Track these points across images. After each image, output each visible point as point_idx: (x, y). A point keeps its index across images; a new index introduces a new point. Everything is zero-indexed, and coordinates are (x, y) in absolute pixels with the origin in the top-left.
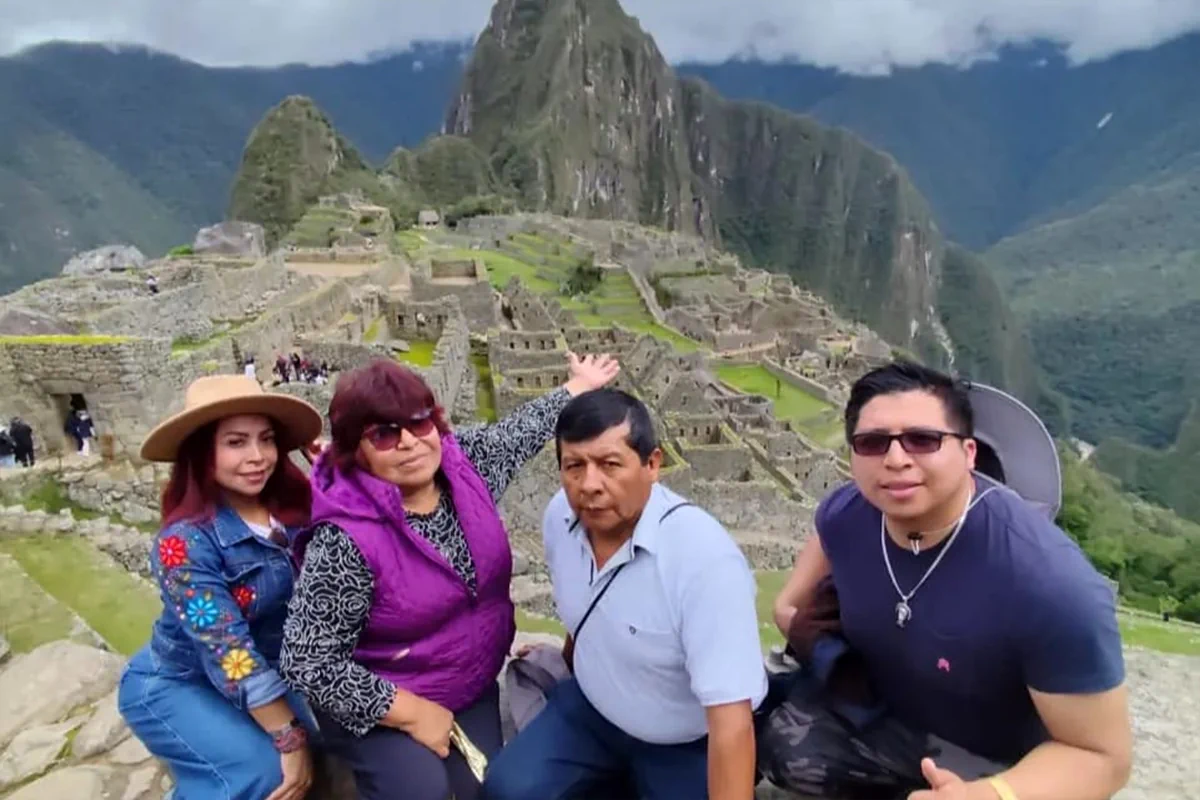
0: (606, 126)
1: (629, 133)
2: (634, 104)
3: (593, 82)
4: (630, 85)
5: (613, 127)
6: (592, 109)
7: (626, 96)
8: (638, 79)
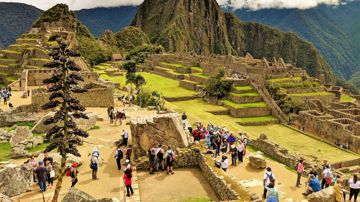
0: (197, 28)
1: (207, 31)
2: (208, 20)
3: (193, 11)
4: (207, 13)
5: (200, 29)
6: (192, 21)
7: (205, 17)
8: (210, 11)
